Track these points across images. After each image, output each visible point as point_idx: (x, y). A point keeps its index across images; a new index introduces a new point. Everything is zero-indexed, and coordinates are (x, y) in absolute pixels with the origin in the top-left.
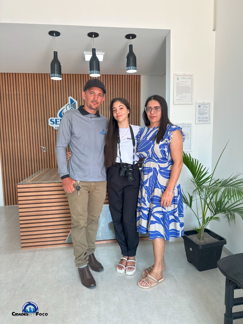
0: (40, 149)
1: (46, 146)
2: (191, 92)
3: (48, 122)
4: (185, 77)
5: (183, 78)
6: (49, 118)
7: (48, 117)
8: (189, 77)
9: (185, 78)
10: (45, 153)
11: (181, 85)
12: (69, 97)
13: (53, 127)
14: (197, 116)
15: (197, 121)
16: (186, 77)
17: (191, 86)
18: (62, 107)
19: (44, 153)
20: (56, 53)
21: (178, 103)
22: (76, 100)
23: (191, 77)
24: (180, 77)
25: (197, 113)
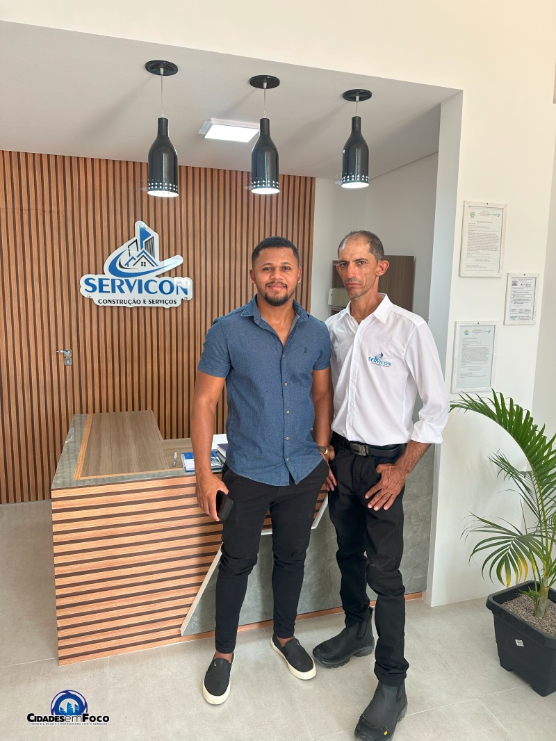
0: (54, 356)
1: (71, 348)
2: (499, 247)
3: (77, 286)
4: (487, 210)
5: (483, 214)
6: (82, 275)
7: (79, 273)
8: (497, 212)
9: (488, 214)
10: (67, 367)
11: (478, 229)
12: (135, 221)
13: (91, 300)
14: (508, 305)
15: (507, 318)
16: (490, 211)
17: (499, 234)
18: (116, 249)
19: (65, 366)
20: (162, 123)
21: (470, 275)
22: (155, 231)
23: (500, 212)
24: (477, 211)
25: (509, 299)
